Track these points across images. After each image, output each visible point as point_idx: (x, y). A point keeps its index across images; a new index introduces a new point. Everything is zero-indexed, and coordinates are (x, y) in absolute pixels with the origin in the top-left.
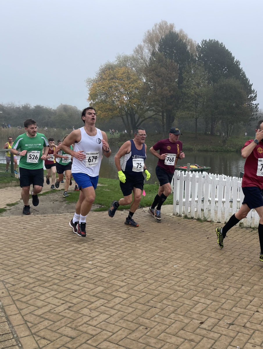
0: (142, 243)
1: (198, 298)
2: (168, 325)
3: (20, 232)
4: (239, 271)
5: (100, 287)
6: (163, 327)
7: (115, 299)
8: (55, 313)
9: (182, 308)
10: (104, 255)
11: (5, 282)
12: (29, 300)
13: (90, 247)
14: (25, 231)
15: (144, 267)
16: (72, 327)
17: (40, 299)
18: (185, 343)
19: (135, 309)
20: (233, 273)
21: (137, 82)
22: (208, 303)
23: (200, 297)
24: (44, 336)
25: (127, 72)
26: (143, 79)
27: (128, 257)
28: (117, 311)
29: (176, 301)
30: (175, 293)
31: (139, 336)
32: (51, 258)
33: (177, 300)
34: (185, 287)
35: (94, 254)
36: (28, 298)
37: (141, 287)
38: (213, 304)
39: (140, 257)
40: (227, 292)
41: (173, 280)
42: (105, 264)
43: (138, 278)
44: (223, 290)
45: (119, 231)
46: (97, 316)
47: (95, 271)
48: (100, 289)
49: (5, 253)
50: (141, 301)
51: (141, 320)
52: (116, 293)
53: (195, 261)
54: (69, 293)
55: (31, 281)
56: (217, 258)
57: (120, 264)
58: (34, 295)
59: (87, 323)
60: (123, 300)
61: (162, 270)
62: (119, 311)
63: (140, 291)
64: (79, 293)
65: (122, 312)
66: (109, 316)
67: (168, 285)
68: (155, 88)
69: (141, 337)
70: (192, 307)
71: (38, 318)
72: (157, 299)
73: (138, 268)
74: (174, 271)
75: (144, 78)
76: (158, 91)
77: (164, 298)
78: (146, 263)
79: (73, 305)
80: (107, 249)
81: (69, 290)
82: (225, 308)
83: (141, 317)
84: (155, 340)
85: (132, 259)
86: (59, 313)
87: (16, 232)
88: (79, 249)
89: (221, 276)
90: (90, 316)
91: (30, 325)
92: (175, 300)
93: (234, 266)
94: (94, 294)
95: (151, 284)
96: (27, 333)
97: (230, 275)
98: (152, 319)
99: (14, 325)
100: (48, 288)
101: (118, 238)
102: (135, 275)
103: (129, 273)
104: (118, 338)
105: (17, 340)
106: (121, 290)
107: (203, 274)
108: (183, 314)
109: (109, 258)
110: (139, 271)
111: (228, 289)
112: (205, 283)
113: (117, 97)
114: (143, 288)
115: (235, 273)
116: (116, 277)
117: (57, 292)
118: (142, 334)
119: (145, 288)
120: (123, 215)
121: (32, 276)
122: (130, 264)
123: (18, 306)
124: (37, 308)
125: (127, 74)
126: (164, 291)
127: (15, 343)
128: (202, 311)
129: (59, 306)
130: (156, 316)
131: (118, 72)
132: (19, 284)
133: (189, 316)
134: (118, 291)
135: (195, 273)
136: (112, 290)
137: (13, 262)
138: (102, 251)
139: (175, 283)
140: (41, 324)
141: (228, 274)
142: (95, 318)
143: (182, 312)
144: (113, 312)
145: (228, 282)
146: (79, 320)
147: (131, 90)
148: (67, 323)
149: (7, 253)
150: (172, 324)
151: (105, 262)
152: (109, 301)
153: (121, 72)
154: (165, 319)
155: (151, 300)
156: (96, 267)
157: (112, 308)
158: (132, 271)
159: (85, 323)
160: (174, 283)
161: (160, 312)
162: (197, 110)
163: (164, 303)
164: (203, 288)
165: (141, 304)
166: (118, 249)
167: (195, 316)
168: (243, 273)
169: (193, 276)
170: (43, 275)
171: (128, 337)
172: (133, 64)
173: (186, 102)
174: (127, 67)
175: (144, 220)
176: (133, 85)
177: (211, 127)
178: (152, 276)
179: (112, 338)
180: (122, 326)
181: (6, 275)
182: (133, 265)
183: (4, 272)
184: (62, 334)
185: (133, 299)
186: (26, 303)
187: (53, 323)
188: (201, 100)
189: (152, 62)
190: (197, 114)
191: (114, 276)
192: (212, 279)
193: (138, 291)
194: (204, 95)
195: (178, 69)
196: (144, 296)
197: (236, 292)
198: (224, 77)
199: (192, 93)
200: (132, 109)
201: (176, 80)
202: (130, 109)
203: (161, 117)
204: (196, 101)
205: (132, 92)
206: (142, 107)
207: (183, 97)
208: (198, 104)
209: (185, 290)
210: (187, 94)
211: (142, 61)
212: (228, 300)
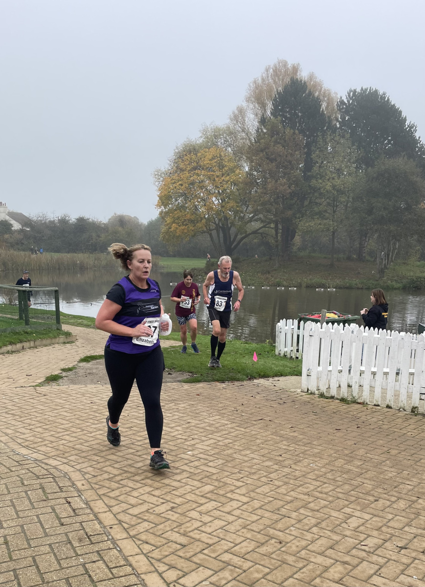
0: (259, 431)
1: (351, 510)
2: (309, 541)
3: (88, 408)
4: (413, 477)
5: (209, 486)
6: (304, 543)
7: (232, 502)
8: (155, 514)
9: (328, 521)
10: (207, 444)
11: (82, 471)
12: (119, 496)
13: (185, 432)
14: (94, 407)
15: (266, 464)
16: (180, 532)
17: (132, 495)
18: (336, 565)
19: (260, 517)
20: (403, 480)
21: (234, 172)
22: (367, 518)
23: (354, 509)
24: (146, 539)
25: (218, 156)
26: (244, 167)
27: (242, 449)
28: (236, 518)
29: (318, 511)
30: (315, 501)
31: (271, 551)
32: (136, 443)
33: (320, 511)
34: (330, 494)
35: (193, 442)
36: (117, 493)
38: (374, 519)
39: (260, 449)
40: (395, 506)
41: (311, 483)
42: (211, 456)
43: (260, 478)
44: (388, 503)
45: (224, 411)
46: (210, 522)
47: (198, 465)
48: (208, 488)
49: (74, 435)
50: (266, 507)
51: (272, 531)
52: (232, 494)
53: (342, 460)
54: (169, 491)
55: (116, 472)
56: (376, 457)
57: (231, 457)
58: (123, 489)
59: (199, 528)
60: (243, 505)
61: (293, 469)
62: (240, 518)
63: (265, 495)
64: (181, 491)
65: (244, 519)
66: (227, 523)
67: (304, 489)
68: (265, 183)
69: (275, 552)
70: (343, 521)
71: (135, 518)
72: (291, 507)
73: (259, 464)
75: (245, 165)
76: (270, 186)
77: (300, 506)
78: (268, 459)
79: (176, 505)
80: (210, 436)
81: (168, 487)
82: (393, 527)
83: (270, 528)
84: (293, 557)
85: (248, 452)
86: (161, 514)
87: (82, 407)
88: (173, 434)
89: (384, 483)
90: (201, 521)
91: (126, 526)
93: (404, 471)
94: (202, 494)
95: (279, 487)
96: (125, 535)
97: (399, 482)
98: (287, 531)
99: (106, 525)
100: (140, 482)
101: (223, 421)
102: (255, 473)
103: (246, 469)
104: (243, 551)
105: (114, 542)
106: (237, 491)
107: (357, 479)
108: (330, 529)
109: (215, 448)
110: (260, 469)
111: (396, 501)
112: (360, 491)
113: (203, 199)
114: (268, 491)
115: (406, 481)
116: (229, 473)
117: (152, 489)
118: (275, 549)
121: (116, 466)
122: (246, 459)
123: (106, 502)
124: (131, 506)
125: (219, 159)
126: (298, 497)
127: (111, 546)
128: (358, 527)
129: (158, 506)
130: (292, 528)
131: (204, 157)
132: (101, 474)
133: (339, 532)
134: (234, 492)
135: (343, 476)
136: (225, 491)
137: (88, 446)
138: (203, 438)
139: (314, 488)
140: (139, 525)
141: (395, 481)
142: (209, 524)
143: (328, 526)
144: (231, 518)
145: (396, 492)
146: (188, 525)
147: (225, 186)
148: (173, 527)
149: (78, 434)
150: (316, 540)
151: (210, 454)
152: (224, 504)
153: (209, 156)
154: (305, 533)
155: (282, 507)
156: (198, 459)
157: (228, 513)
158: (251, 467)
159: (196, 529)
160: (312, 487)
161: (296, 523)
162: (335, 216)
163: (302, 512)
164: (358, 498)
165: (268, 511)
166: (226, 437)
167: (348, 533)
168: (419, 481)
169: (340, 480)
170: (130, 465)
171: (256, 550)
172: (228, 141)
173: (317, 203)
174: (217, 146)
176: (228, 178)
177: (358, 246)
178: (280, 476)
179: (235, 550)
180: (246, 536)
181: (83, 463)
182: (250, 460)
183: (78, 459)
184: (169, 540)
185: (256, 504)
186: (115, 498)
187: (154, 525)
188: (343, 199)
189: (260, 135)
190: (335, 224)
191: (225, 472)
192: (371, 486)
193: (262, 494)
194: (348, 191)
195: (305, 146)
196: (271, 501)
197: (410, 506)
198: (386, 156)
199: (328, 187)
200: (226, 219)
201: (300, 166)
202: (223, 219)
203: (273, 231)
204: (334, 201)
205: (225, 190)
206: (242, 215)
207: (311, 196)
208: (337, 206)
209: (330, 499)
210: (319, 189)
211: (244, 134)
212: (396, 515)
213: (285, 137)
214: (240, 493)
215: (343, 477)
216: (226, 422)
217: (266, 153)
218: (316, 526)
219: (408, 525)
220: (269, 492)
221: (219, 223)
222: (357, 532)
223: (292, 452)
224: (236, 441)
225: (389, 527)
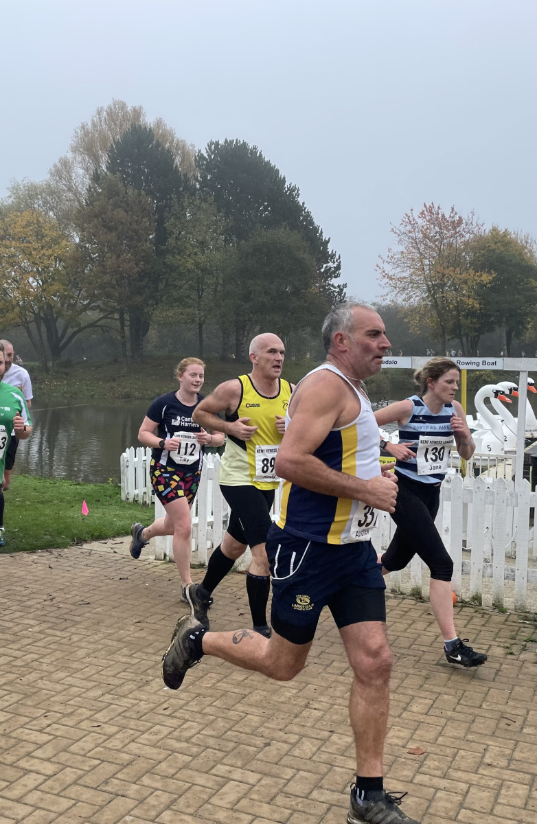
0: (84, 633)
1: (228, 768)
4: (322, 695)
7: (26, 776)
9: (188, 795)
15: (92, 694)
19: (74, 802)
20: (306, 701)
21: (59, 243)
22: (252, 781)
23: (231, 766)
25: (35, 222)
26: (73, 237)
27: (53, 670)
28: (30, 809)
29: (172, 777)
30: (170, 757)
33: (176, 776)
34: (194, 740)
37: (87, 743)
38: (263, 782)
39: (82, 667)
40: (296, 752)
41: (164, 723)
43: (79, 723)
44: (286, 747)
45: (29, 603)
50: (88, 780)
52: (28, 761)
53: (213, 675)
57: (33, 687)
60: (46, 780)
61: (136, 699)
62: (37, 808)
63: (84, 756)
65: (44, 809)
67: (151, 737)
68: (102, 256)
70: (214, 791)
72: (128, 774)
73: (79, 696)
74: (166, 701)
75: (75, 235)
76: (109, 263)
77: (144, 770)
78: (96, 683)
82: (293, 793)
85: (61, 675)
89: (278, 710)
92: (171, 775)
93: (308, 684)
95: (111, 736)
97: (301, 706)
101: (27, 621)
102: (71, 714)
103: (56, 709)
106: (39, 753)
107: (236, 707)
108: (191, 810)
109: (7, 672)
110: (80, 705)
111: (297, 743)
112: (241, 730)
113: (15, 280)
114: (92, 746)
115: (311, 702)
116: (27, 720)
119: (97, 747)
120: (38, 565)
122: (59, 687)
125: (36, 226)
126: (142, 753)
128: (238, 801)
130: (128, 818)
131: (15, 223)
133: (206, 815)
134: (32, 757)
136: (17, 755)
139: (168, 732)
141: (295, 705)
143: (188, 807)
144: (22, 810)
145: (296, 724)
147: (46, 262)
152: (11, 783)
153: (22, 222)
155: (113, 776)
157: (18, 801)
158: (65, 703)
160: (165, 731)
161: (136, 807)
162: (202, 303)
163: (145, 783)
164: (237, 743)
165: (88, 787)
166: (29, 649)
167: (220, 816)
168: (331, 702)
169: (211, 713)
172: (49, 203)
173: (175, 286)
174: (34, 209)
175: (88, 575)
176: (50, 252)
177: (235, 342)
178: (113, 715)
182: (65, 690)
185: (69, 775)
188: (210, 281)
189: (92, 196)
190: (202, 314)
191: (21, 718)
192: (259, 718)
193: (80, 755)
194: (217, 270)
195: (155, 211)
196: (96, 767)
197: (319, 749)
198: (263, 226)
199: (189, 265)
200: (50, 307)
201: (151, 237)
202: (45, 307)
203: (118, 323)
204: (198, 282)
205: (48, 268)
206: (72, 301)
207: (168, 276)
208: (203, 290)
209: (195, 750)
210: (178, 267)
211: (71, 195)
212: (298, 770)
213: (128, 200)
214: (42, 756)
215: (215, 706)
216: (32, 622)
217: (102, 219)
218: (168, 808)
219: (317, 786)
220: (93, 749)
221: (39, 313)
222: (236, 811)
223: (136, 667)
224: (43, 656)
225: (288, 795)
